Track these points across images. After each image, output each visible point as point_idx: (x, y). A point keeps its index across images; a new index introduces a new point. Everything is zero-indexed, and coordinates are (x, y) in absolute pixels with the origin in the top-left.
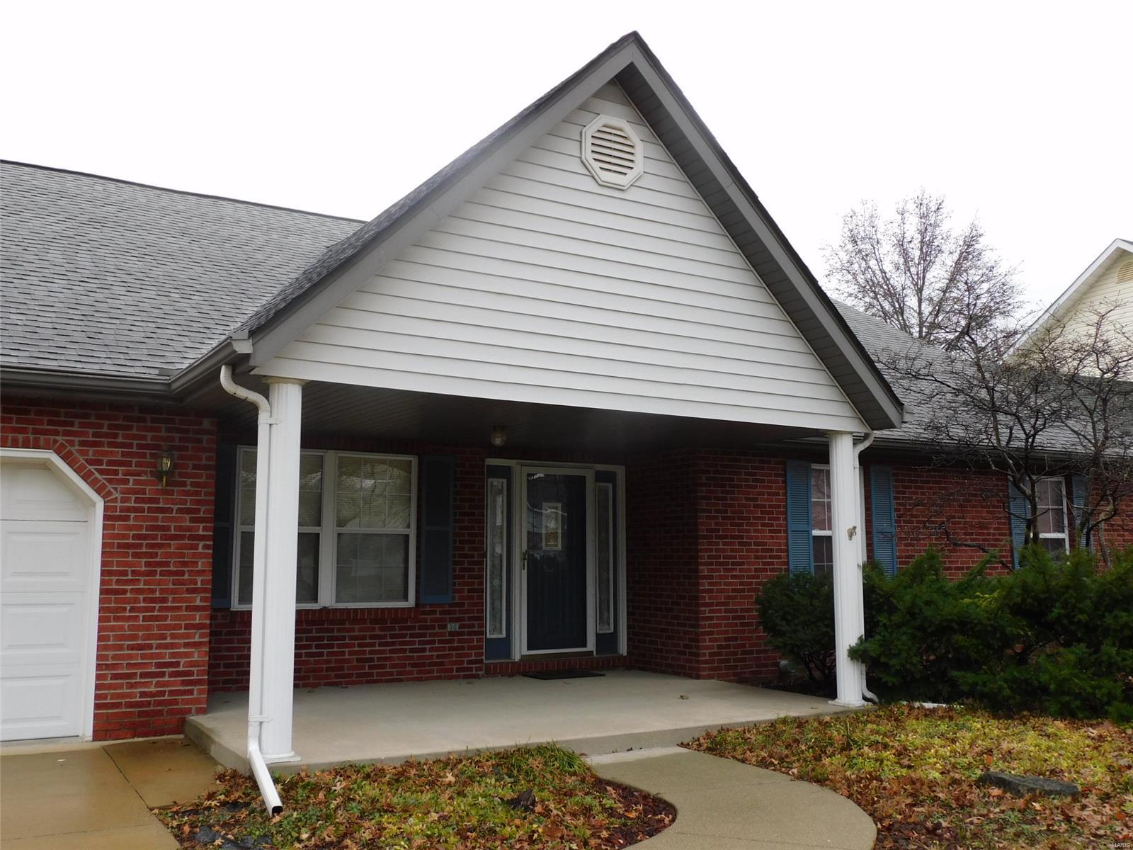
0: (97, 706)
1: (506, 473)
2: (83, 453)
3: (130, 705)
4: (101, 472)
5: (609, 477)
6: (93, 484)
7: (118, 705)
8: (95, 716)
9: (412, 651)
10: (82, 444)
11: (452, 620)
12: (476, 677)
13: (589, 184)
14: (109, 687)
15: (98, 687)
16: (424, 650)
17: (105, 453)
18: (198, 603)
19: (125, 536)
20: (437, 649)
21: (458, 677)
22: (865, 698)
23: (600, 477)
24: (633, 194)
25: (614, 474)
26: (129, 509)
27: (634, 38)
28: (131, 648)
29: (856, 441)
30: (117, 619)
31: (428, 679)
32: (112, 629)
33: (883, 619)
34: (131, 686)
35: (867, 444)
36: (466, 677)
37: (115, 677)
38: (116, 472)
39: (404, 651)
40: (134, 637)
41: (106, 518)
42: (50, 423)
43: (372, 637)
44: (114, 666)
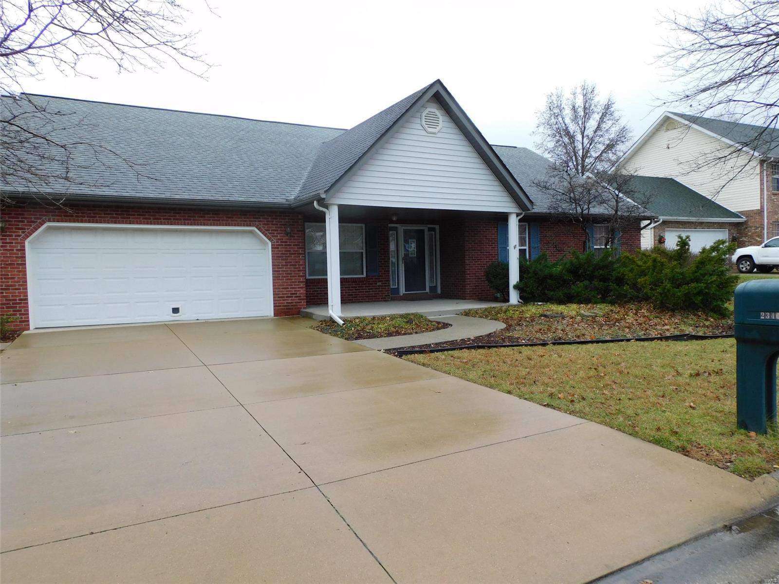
0: (274, 306)
1: (396, 229)
2: (264, 227)
3: (283, 306)
4: (270, 233)
5: (434, 230)
6: (267, 237)
7: (280, 306)
8: (274, 309)
9: (366, 292)
10: (263, 224)
11: (379, 281)
12: (388, 301)
14: (277, 300)
15: (274, 300)
16: (370, 292)
17: (270, 227)
18: (301, 274)
19: (278, 254)
20: (374, 291)
21: (382, 301)
22: (519, 302)
23: (430, 229)
24: (439, 135)
25: (435, 228)
26: (279, 245)
28: (283, 288)
29: (518, 215)
30: (278, 280)
31: (371, 301)
32: (277, 283)
33: (525, 276)
34: (284, 300)
35: (521, 216)
36: (384, 301)
37: (279, 297)
38: (274, 233)
39: (363, 292)
40: (283, 285)
41: (272, 248)
42: (254, 218)
43: (352, 287)
44: (278, 294)
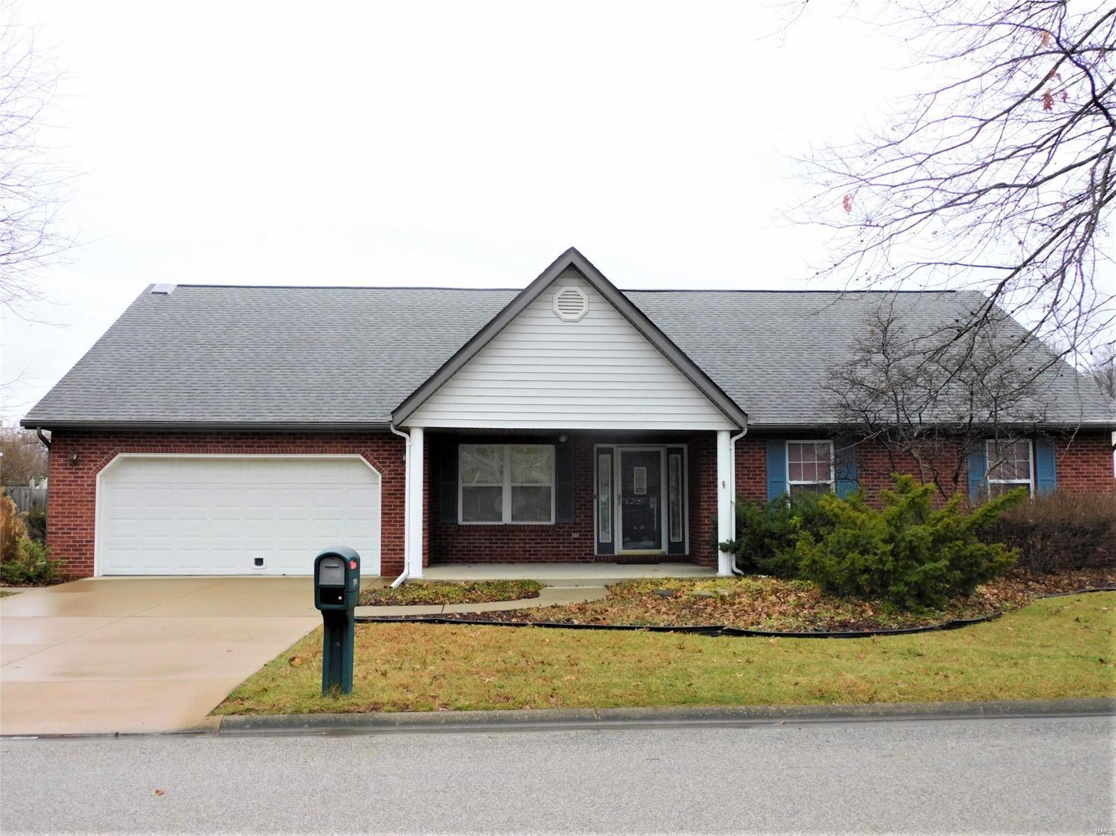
0: (382, 562)
1: (610, 451)
2: (373, 455)
3: (395, 562)
4: (380, 462)
5: (680, 451)
6: (376, 468)
7: (390, 562)
8: (382, 566)
9: (552, 547)
10: (372, 451)
11: (575, 532)
12: (590, 562)
13: (558, 322)
14: (386, 554)
15: (382, 554)
16: (559, 547)
17: (381, 454)
19: (390, 490)
20: (567, 547)
21: (579, 562)
22: (733, 572)
23: (670, 451)
24: (583, 322)
25: (682, 449)
26: (392, 478)
27: (573, 250)
28: (394, 538)
29: (733, 434)
30: (388, 525)
31: (562, 562)
32: (387, 530)
33: (744, 531)
34: (395, 554)
35: (741, 436)
36: (583, 562)
37: (388, 550)
38: (385, 462)
39: (548, 547)
40: (396, 533)
41: (382, 482)
42: (359, 442)
43: (530, 539)
44: (387, 546)
